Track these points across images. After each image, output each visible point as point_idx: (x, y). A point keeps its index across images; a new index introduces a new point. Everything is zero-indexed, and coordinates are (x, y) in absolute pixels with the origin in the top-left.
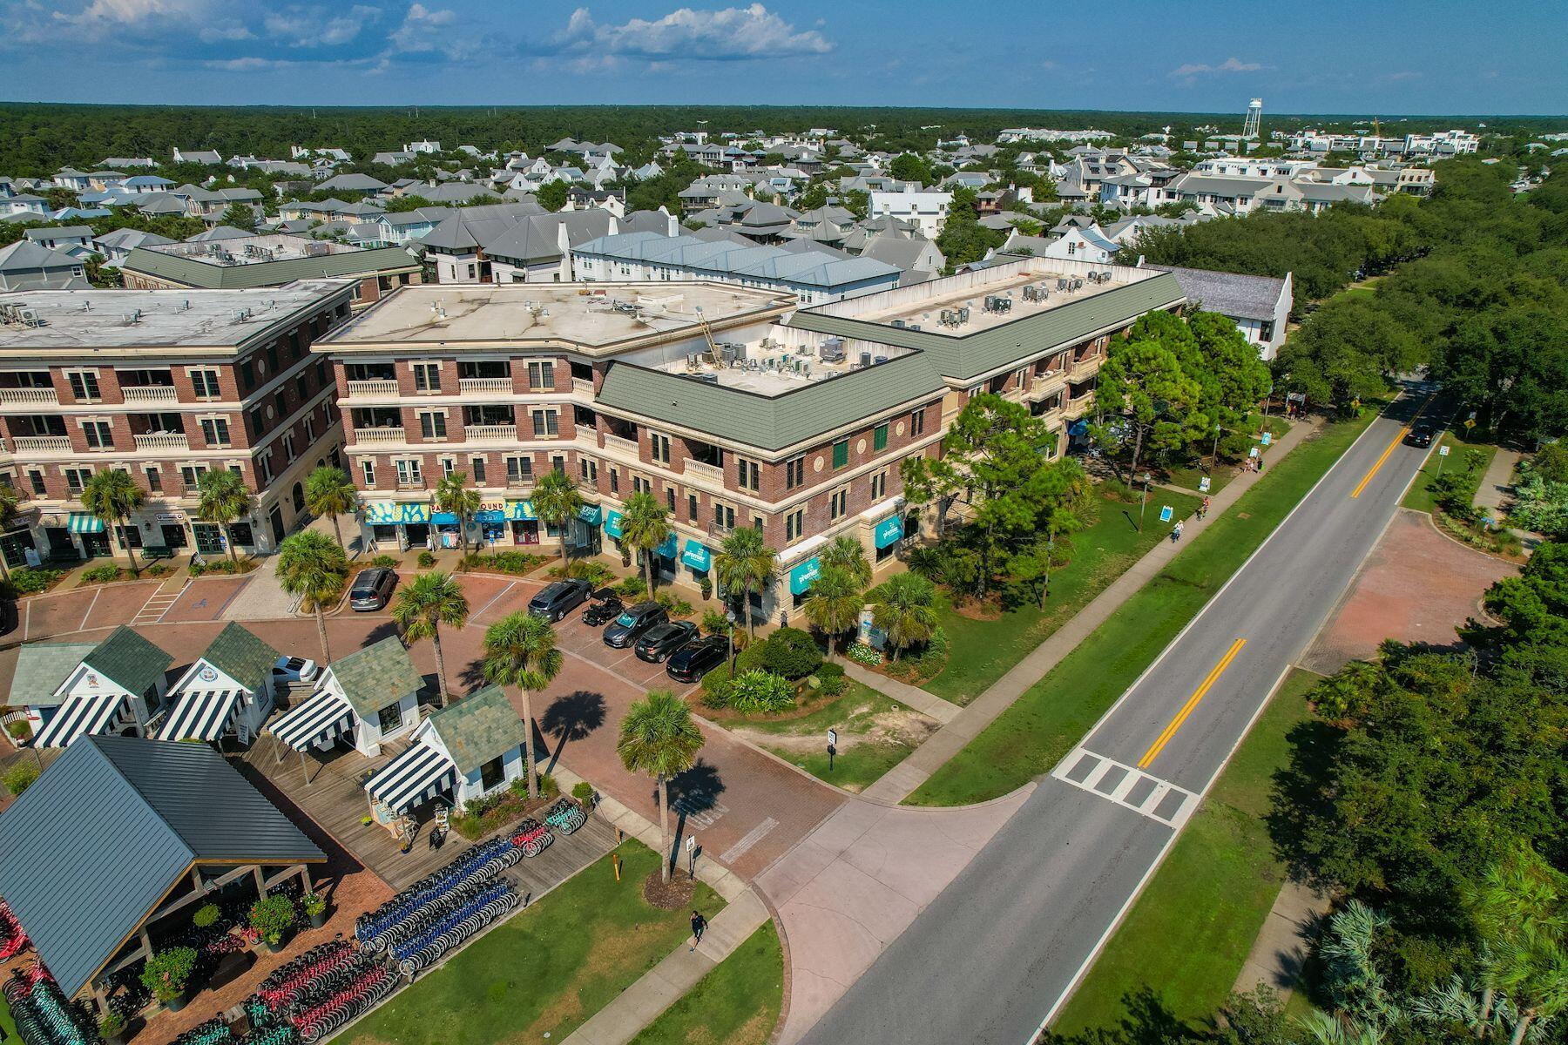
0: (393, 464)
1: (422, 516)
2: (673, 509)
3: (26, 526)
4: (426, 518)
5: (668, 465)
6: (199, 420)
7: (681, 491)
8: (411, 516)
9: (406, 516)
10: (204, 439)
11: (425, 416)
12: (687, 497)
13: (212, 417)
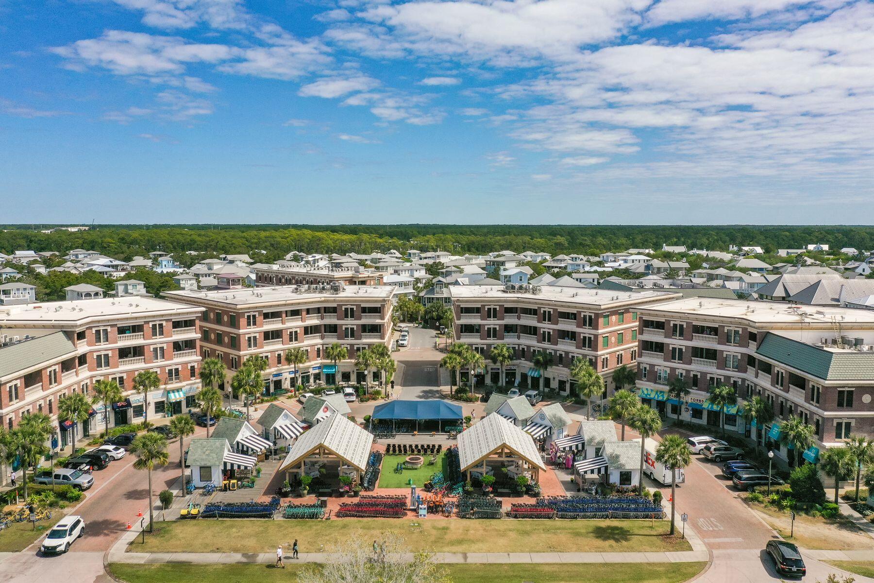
0: (656, 370)
1: (663, 398)
2: (782, 414)
3: (515, 370)
4: (665, 399)
5: (782, 388)
6: (582, 336)
7: (786, 403)
8: (658, 397)
9: (656, 396)
10: (582, 344)
11: (674, 349)
12: (788, 406)
13: (587, 335)
